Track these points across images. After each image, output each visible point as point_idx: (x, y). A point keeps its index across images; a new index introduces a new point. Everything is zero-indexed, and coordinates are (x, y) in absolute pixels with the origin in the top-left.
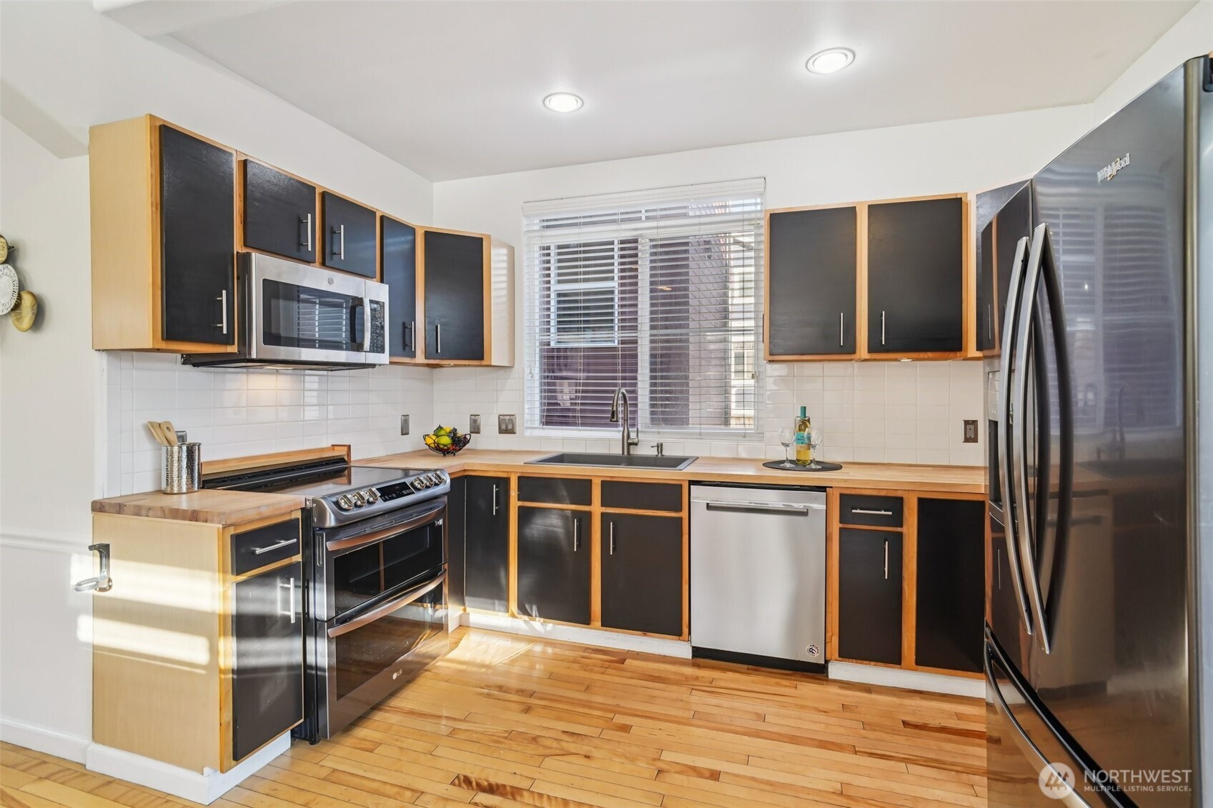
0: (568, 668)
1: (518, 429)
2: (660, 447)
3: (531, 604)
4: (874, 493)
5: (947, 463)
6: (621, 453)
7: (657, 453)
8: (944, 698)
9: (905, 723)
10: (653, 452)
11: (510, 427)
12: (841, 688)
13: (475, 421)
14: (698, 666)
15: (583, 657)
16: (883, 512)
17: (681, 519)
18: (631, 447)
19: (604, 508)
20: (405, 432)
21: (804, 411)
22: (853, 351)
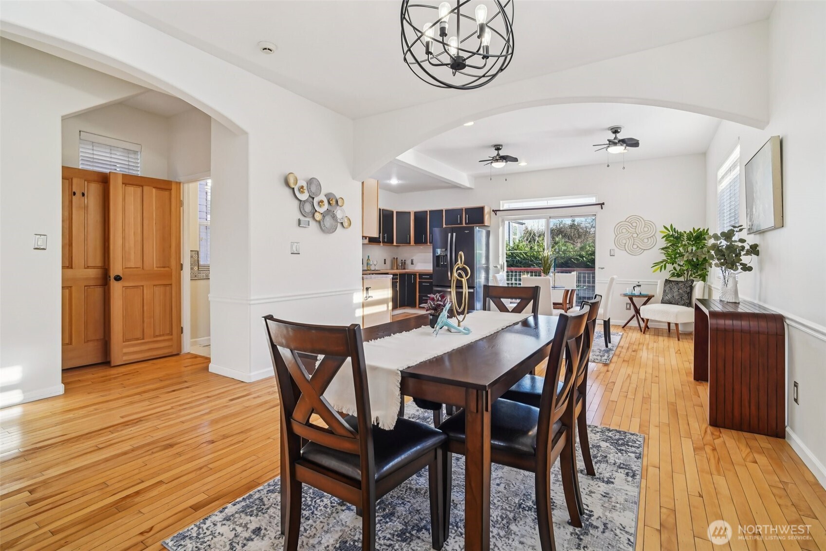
21: (369, 257)
22: (381, 242)
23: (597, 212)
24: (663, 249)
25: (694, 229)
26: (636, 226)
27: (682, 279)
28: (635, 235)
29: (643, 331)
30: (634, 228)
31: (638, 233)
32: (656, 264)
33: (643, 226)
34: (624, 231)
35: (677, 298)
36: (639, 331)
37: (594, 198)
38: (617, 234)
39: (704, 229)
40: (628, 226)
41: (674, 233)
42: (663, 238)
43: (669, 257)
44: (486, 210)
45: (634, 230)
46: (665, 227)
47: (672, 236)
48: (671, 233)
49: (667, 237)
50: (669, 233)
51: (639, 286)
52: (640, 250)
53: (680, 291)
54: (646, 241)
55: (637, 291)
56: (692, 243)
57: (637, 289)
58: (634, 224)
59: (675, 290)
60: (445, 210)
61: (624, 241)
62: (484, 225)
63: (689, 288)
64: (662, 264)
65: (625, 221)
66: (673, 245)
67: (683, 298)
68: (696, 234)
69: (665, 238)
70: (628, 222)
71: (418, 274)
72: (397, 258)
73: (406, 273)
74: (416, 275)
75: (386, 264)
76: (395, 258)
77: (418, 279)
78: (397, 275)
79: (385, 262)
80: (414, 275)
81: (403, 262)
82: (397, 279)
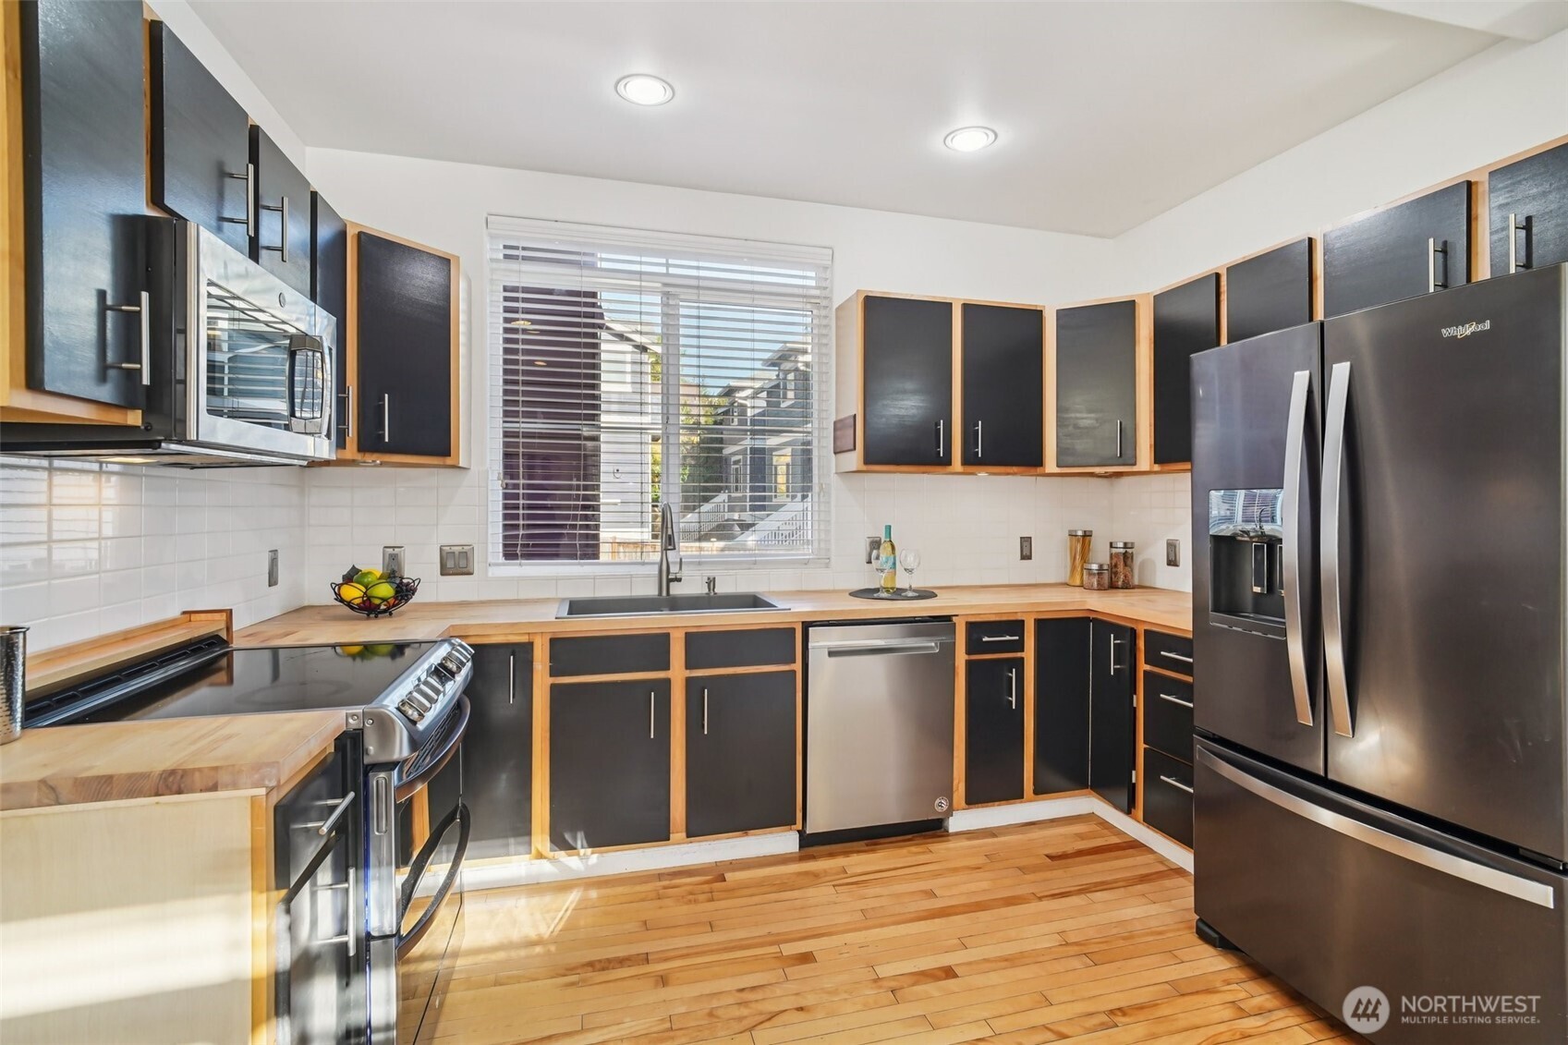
0: (661, 908)
1: (477, 567)
2: (711, 582)
3: (574, 831)
4: (998, 619)
5: (1033, 582)
6: (656, 593)
7: (707, 591)
8: (1055, 824)
9: (1050, 857)
10: (702, 590)
11: (463, 563)
12: (969, 839)
13: (394, 558)
14: (813, 857)
15: (665, 888)
16: (1008, 638)
17: (794, 672)
18: (671, 584)
19: (688, 671)
20: (272, 581)
21: (889, 528)
22: (949, 463)
60: (1324, 235)
71: (1141, 630)
72: (1087, 535)
73: (1092, 616)
74: (1133, 632)
75: (1029, 557)
76: (1080, 533)
77: (1141, 657)
78: (1016, 626)
79: (1026, 552)
80: (1127, 633)
81: (1114, 551)
82: (1020, 646)
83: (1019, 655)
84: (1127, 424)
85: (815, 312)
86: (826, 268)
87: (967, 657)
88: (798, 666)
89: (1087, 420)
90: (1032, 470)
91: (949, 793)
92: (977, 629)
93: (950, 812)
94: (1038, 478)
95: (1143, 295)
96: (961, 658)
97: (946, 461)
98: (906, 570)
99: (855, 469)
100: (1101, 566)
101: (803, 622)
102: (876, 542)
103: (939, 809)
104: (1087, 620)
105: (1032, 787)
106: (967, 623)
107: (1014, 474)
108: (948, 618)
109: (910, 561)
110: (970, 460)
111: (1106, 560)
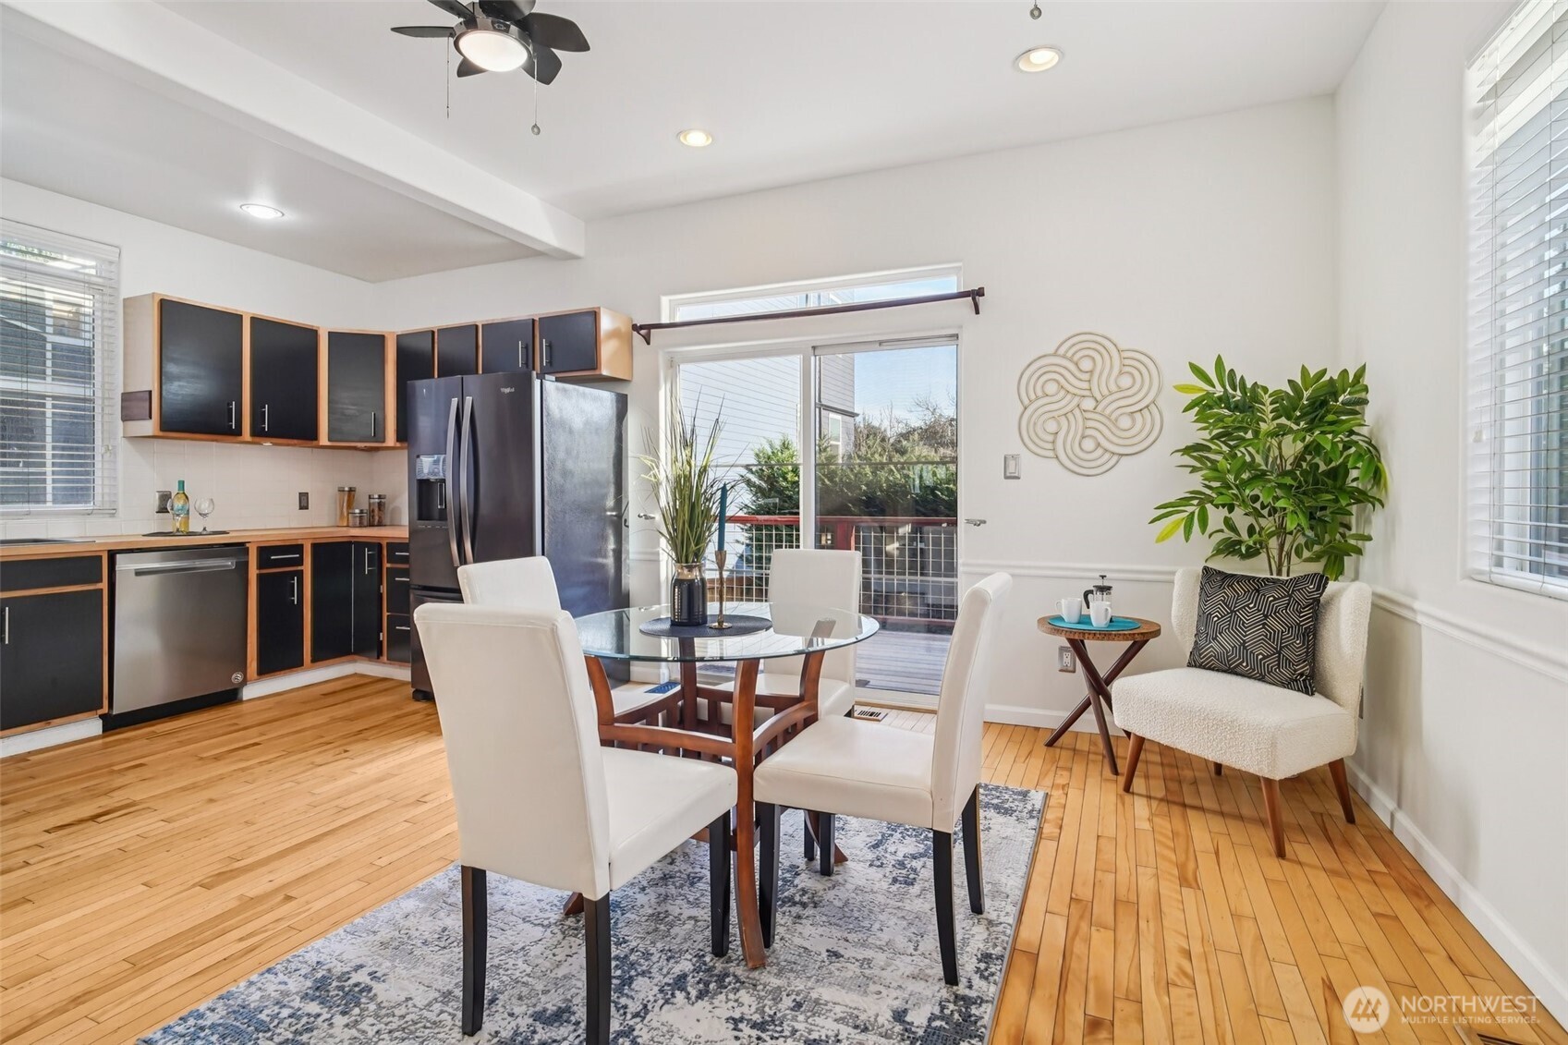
4: (282, 544)
12: (262, 702)
14: (118, 733)
16: (290, 556)
17: (100, 590)
21: (182, 484)
22: (239, 433)
23: (961, 327)
24: (1187, 450)
25: (1304, 371)
26: (1091, 372)
27: (1258, 568)
28: (1088, 404)
29: (1123, 766)
30: (1086, 377)
31: (1099, 398)
32: (1168, 509)
33: (1116, 371)
34: (1051, 388)
35: (1261, 651)
36: (1107, 772)
37: (954, 279)
38: (1026, 402)
39: (1345, 372)
40: (1062, 371)
41: (1230, 391)
42: (1187, 409)
43: (1215, 479)
44: (606, 324)
45: (1085, 385)
46: (1197, 370)
47: (1225, 400)
48: (1219, 391)
49: (1203, 407)
50: (1210, 389)
51: (1104, 589)
52: (1107, 456)
53: (1270, 621)
54: (1125, 422)
55: (1099, 612)
56: (1295, 427)
57: (1099, 604)
58: (1086, 365)
59: (1250, 616)
60: (483, 325)
61: (1052, 427)
62: (597, 372)
63: (1307, 612)
64: (1190, 509)
65: (1055, 354)
66: (1225, 435)
67: (1285, 652)
68: (1310, 391)
69: (1197, 409)
70: (1064, 357)
71: (384, 543)
72: (351, 490)
73: (353, 540)
74: (380, 546)
75: (307, 508)
76: (347, 489)
77: (385, 560)
78: (298, 548)
79: (304, 504)
80: (376, 546)
81: (372, 501)
82: (300, 562)
83: (299, 568)
84: (379, 416)
85: (97, 297)
86: (111, 263)
87: (258, 572)
88: (104, 585)
89: (351, 410)
90: (309, 443)
91: (244, 669)
92: (265, 552)
93: (244, 682)
94: (314, 450)
95: (390, 332)
96: (253, 572)
97: (238, 432)
98: (200, 514)
99: (151, 434)
100: (362, 512)
101: (109, 551)
102: (166, 495)
103: (236, 682)
104: (350, 543)
105: (309, 658)
106: (258, 548)
107: (294, 445)
108: (242, 544)
109: (205, 507)
110: (258, 432)
111: (366, 507)
